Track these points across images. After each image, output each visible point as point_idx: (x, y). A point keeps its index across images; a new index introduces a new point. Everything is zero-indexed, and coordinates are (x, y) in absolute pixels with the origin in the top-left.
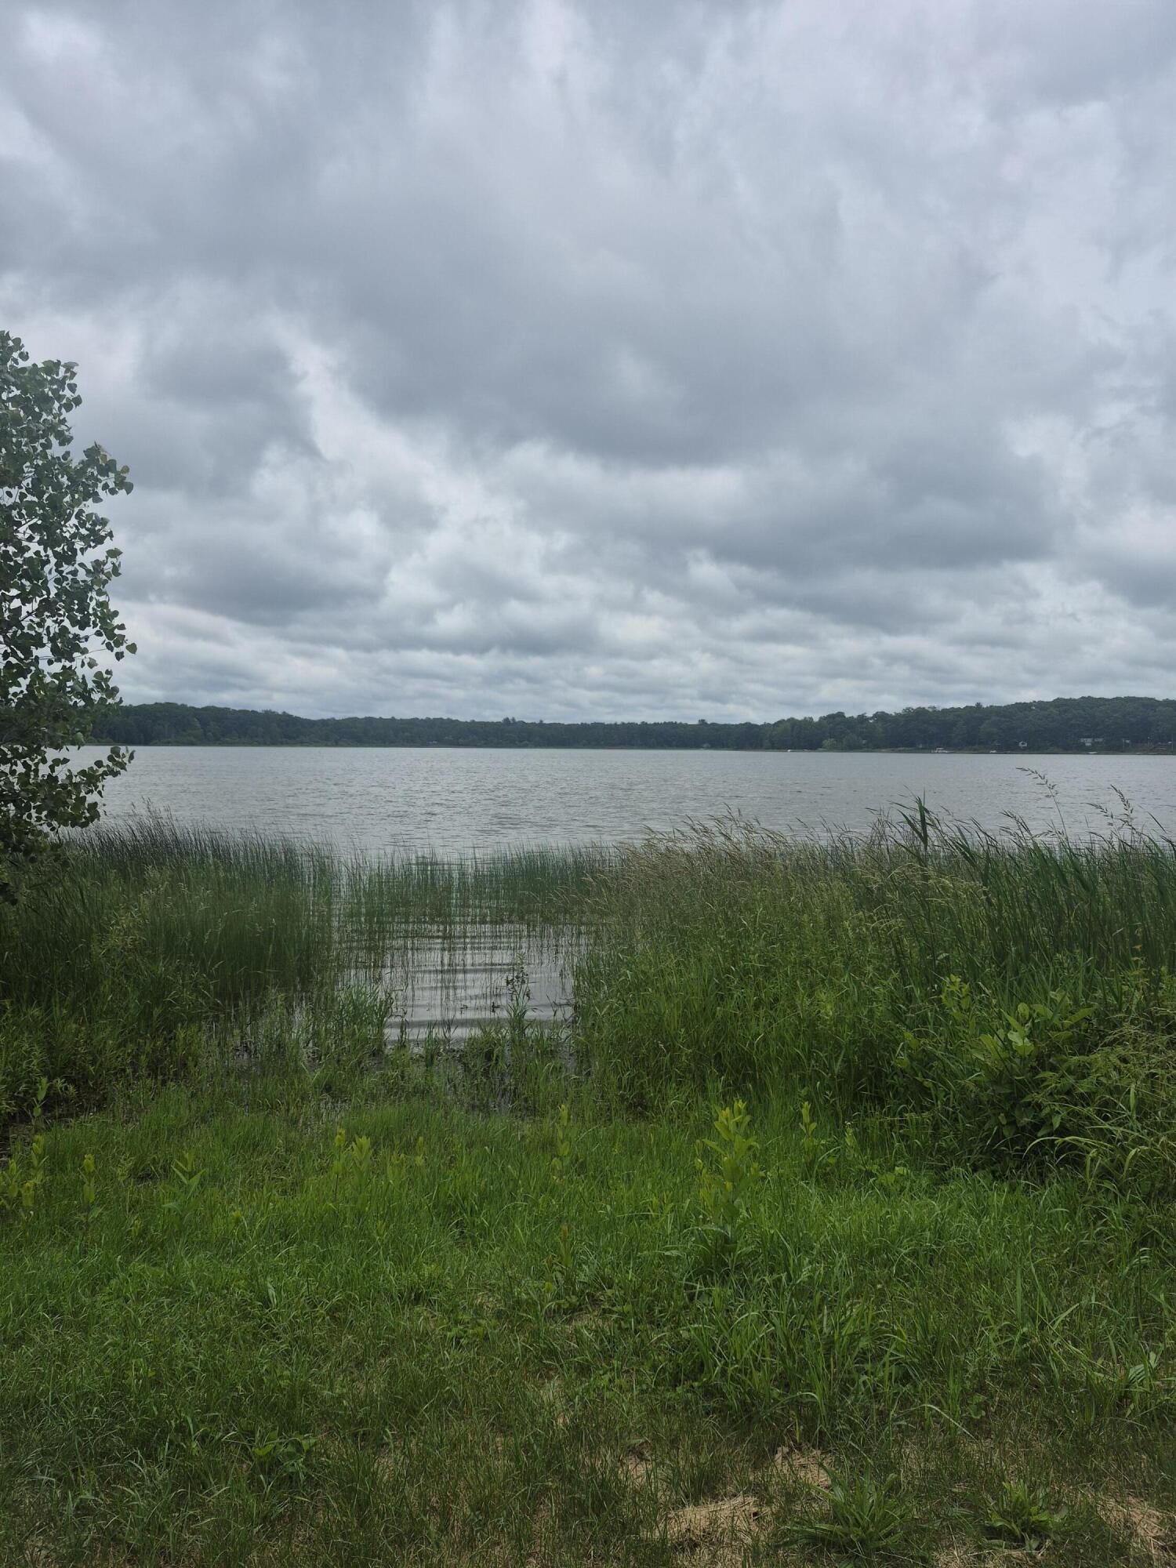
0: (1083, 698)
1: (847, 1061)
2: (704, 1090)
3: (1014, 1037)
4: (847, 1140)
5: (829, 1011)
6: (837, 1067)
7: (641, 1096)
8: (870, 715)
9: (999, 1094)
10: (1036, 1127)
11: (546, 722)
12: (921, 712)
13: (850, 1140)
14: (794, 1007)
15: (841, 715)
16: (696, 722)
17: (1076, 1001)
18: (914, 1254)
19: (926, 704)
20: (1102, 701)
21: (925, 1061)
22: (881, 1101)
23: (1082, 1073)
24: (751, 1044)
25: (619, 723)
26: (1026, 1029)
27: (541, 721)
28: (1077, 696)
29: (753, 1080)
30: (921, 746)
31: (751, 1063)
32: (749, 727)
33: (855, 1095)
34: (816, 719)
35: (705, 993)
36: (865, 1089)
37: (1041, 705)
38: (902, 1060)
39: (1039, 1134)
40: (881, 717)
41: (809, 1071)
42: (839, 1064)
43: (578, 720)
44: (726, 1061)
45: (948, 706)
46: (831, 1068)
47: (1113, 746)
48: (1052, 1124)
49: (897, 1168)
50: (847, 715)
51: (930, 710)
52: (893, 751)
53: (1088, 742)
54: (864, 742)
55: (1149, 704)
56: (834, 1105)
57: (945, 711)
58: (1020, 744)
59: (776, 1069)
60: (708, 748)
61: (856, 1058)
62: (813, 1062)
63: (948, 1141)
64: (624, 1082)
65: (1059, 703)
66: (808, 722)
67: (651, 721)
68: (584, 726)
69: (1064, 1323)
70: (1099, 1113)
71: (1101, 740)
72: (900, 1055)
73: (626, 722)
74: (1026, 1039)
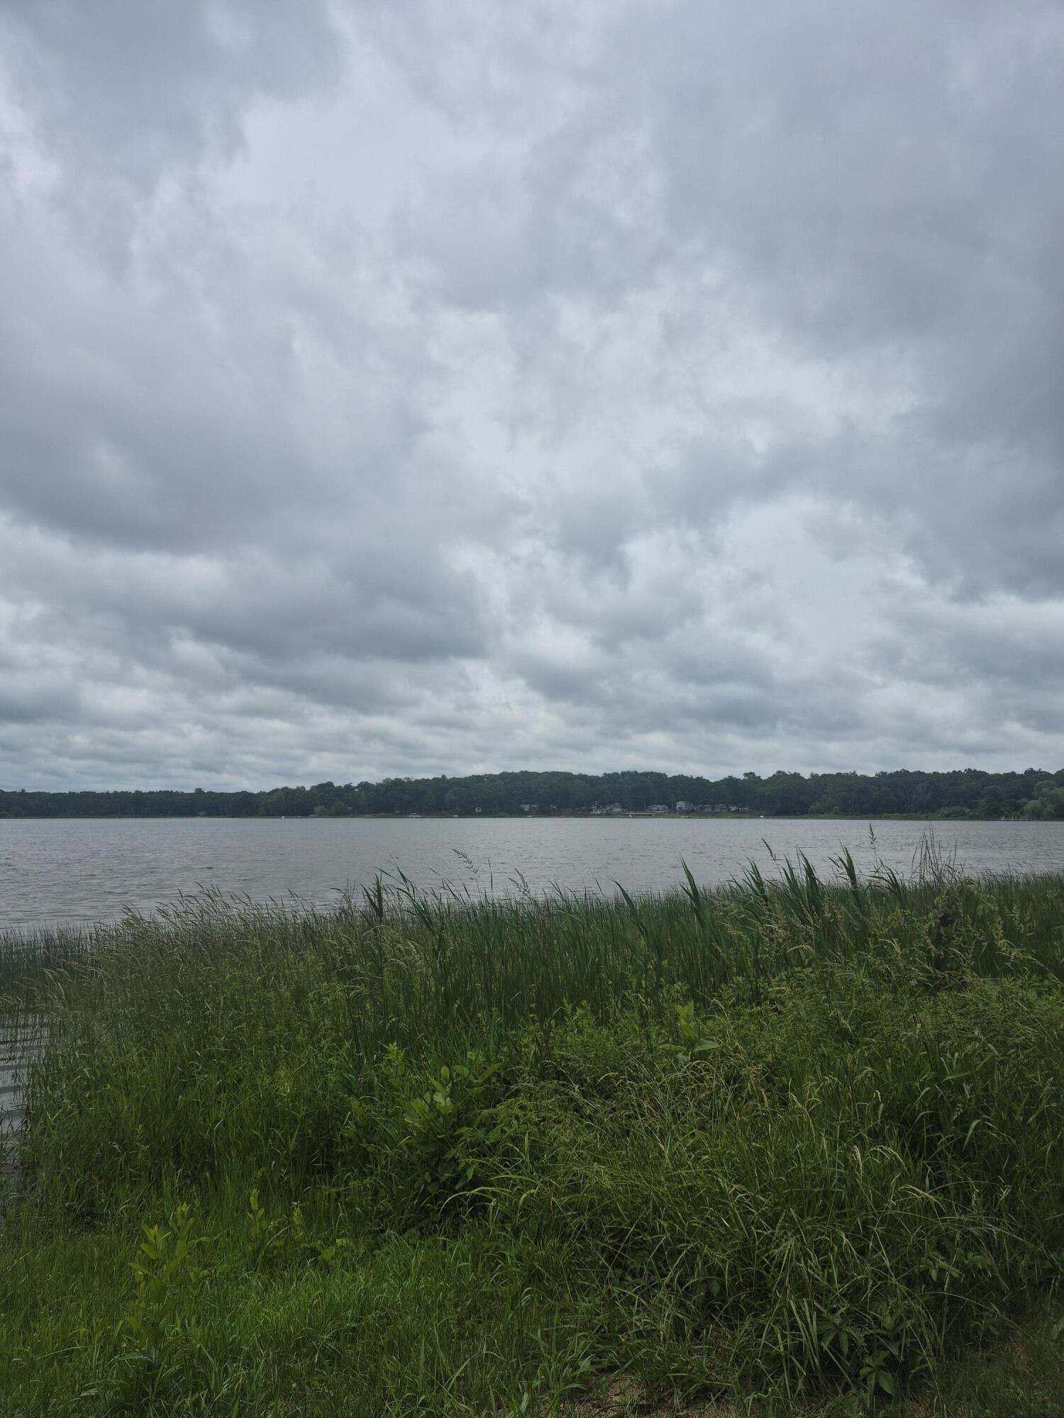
0: (522, 772)
1: (302, 1135)
2: (159, 1186)
3: (438, 1098)
4: (295, 1219)
5: (287, 1088)
6: (292, 1144)
7: (92, 1203)
8: (355, 784)
9: (427, 1153)
10: (454, 1181)
11: (28, 791)
12: (398, 782)
13: (297, 1217)
14: (254, 1087)
15: (330, 784)
16: (192, 791)
17: (488, 1058)
18: (336, 1337)
19: (402, 776)
20: (536, 775)
21: (368, 1128)
22: (330, 1170)
23: (490, 1125)
24: (211, 1131)
25: (111, 791)
26: (448, 1090)
27: (23, 791)
28: (517, 770)
29: (212, 1169)
30: (398, 812)
31: (210, 1149)
32: (245, 795)
33: (308, 1168)
34: (308, 788)
35: (168, 1083)
36: (317, 1161)
37: (491, 778)
38: (350, 1130)
39: (457, 1187)
40: (365, 786)
41: (265, 1152)
42: (294, 1139)
43: (65, 789)
44: (185, 1152)
45: (420, 777)
46: (286, 1146)
47: (544, 811)
48: (466, 1177)
49: (338, 1241)
50: (336, 785)
51: (406, 781)
52: (375, 817)
53: (526, 808)
54: (350, 808)
55: (567, 777)
56: (288, 1182)
57: (417, 781)
58: (476, 809)
59: (234, 1153)
60: (204, 816)
61: (310, 1131)
62: (270, 1141)
63: (384, 1204)
64: (73, 1190)
65: (505, 776)
66: (300, 790)
67: (145, 790)
68: (72, 795)
69: (458, 1379)
70: (502, 1162)
71: (535, 806)
72: (347, 1124)
73: (119, 791)
74: (448, 1099)
